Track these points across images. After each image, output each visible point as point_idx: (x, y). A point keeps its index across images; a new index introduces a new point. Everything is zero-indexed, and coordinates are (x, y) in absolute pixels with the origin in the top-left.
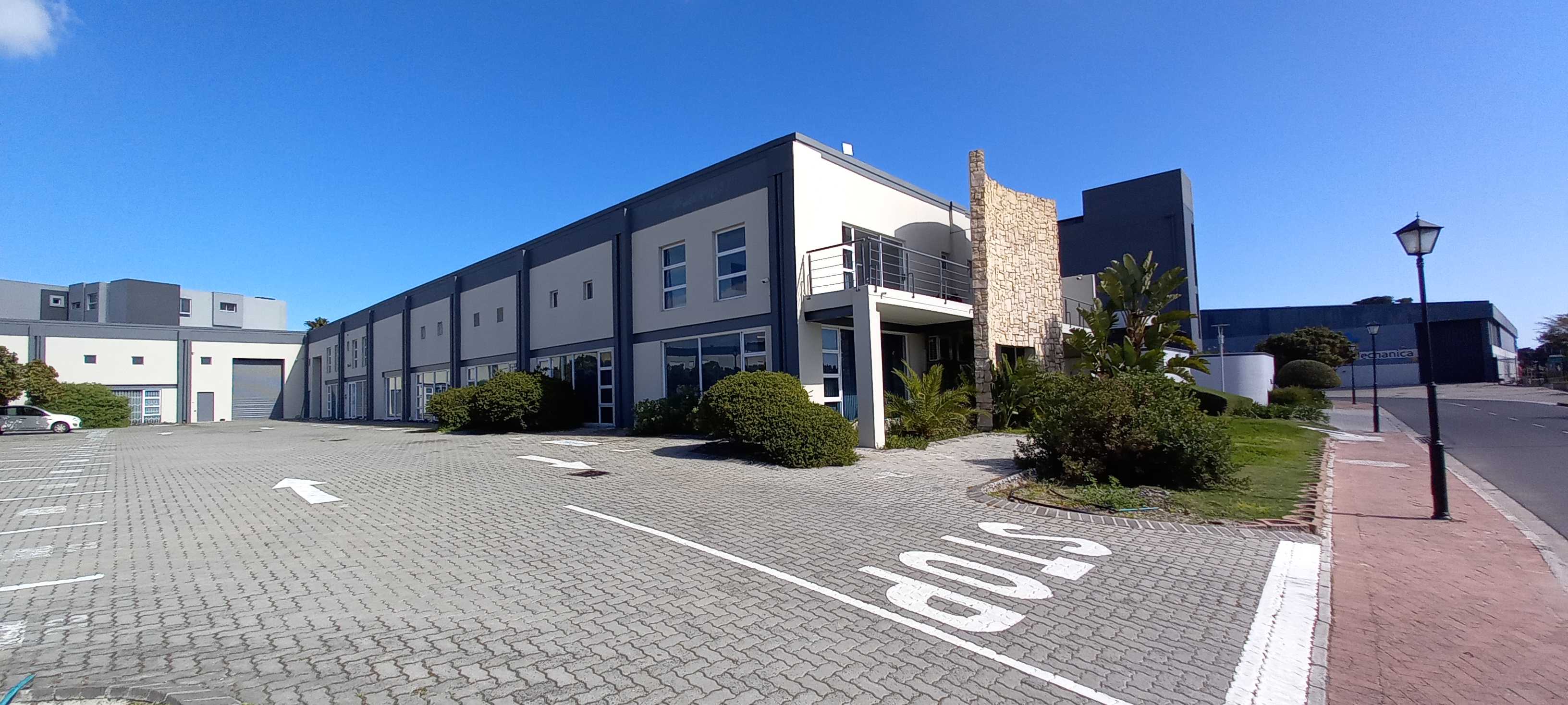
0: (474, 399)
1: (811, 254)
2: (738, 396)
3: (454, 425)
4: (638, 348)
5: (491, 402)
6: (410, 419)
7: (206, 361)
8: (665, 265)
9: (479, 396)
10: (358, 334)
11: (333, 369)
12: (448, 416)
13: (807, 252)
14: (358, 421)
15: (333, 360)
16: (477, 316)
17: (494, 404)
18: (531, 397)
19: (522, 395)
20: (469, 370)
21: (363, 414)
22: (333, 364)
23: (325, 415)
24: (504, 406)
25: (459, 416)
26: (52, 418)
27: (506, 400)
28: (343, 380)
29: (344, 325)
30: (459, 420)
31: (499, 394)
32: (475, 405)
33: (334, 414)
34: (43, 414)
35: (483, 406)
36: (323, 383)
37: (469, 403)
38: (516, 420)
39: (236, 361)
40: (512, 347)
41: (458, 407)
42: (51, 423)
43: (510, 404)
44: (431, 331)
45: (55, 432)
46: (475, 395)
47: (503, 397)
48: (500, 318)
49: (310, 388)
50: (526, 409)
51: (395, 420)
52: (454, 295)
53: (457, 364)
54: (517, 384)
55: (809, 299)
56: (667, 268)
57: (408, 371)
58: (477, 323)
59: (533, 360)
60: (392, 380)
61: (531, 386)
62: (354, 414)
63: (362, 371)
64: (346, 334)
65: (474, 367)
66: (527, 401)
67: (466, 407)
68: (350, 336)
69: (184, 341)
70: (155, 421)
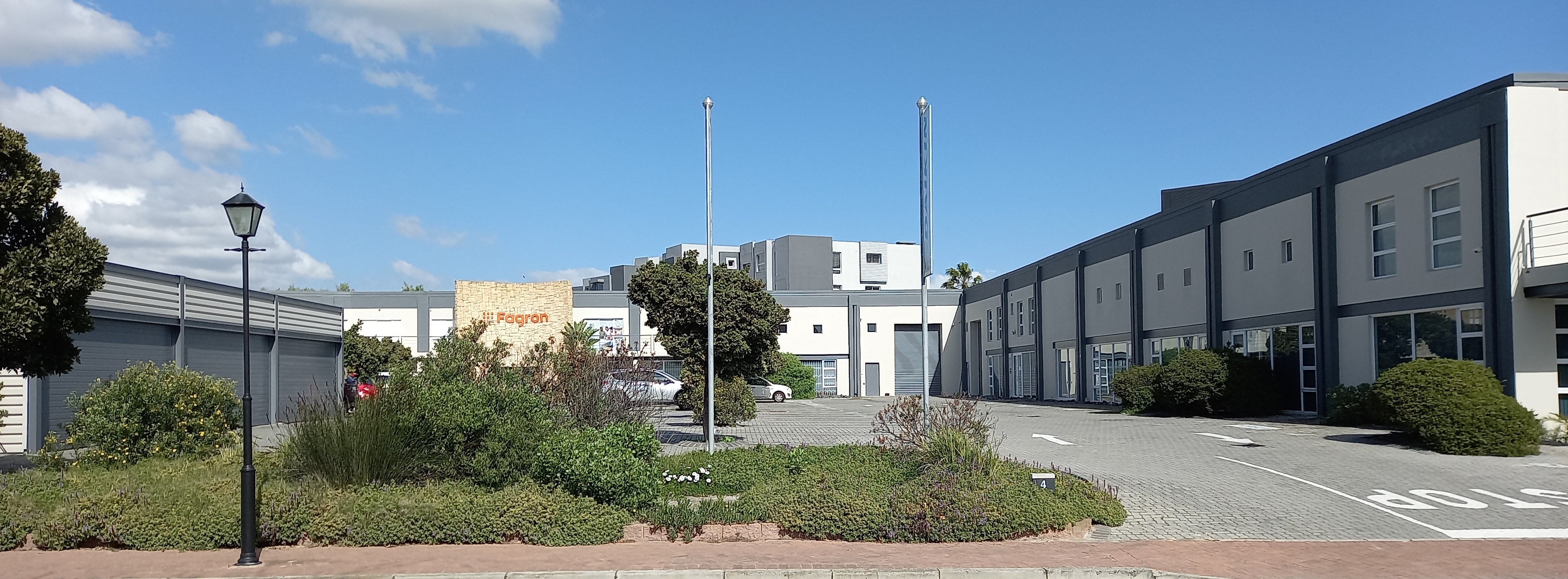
0: (1158, 380)
1: (1532, 218)
2: (1401, 384)
3: (1139, 407)
4: (1343, 322)
5: (1175, 383)
6: (1086, 401)
7: (872, 328)
8: (1375, 224)
9: (1164, 377)
10: (1022, 295)
11: (995, 336)
12: (1132, 397)
13: (1528, 217)
14: (1026, 400)
15: (994, 325)
16: (1160, 278)
17: (1178, 385)
18: (1217, 379)
19: (1207, 376)
20: (1153, 343)
21: (1032, 392)
22: (994, 331)
23: (986, 392)
24: (1189, 387)
25: (1143, 397)
26: (774, 388)
27: (1190, 381)
28: (1007, 350)
29: (1006, 283)
30: (1143, 402)
31: (1184, 374)
32: (1160, 385)
33: (996, 392)
34: (766, 384)
35: (1167, 387)
36: (984, 353)
37: (1153, 383)
38: (1202, 403)
39: (898, 327)
40: (1202, 318)
41: (1142, 388)
42: (772, 392)
43: (1195, 385)
44: (1108, 294)
45: (776, 401)
46: (1159, 375)
47: (1187, 378)
48: (1187, 280)
49: (968, 359)
50: (1211, 392)
51: (1068, 401)
52: (1135, 252)
53: (1140, 335)
54: (1202, 364)
55: (1528, 272)
56: (1376, 228)
57: (1083, 341)
58: (1161, 286)
59: (1225, 333)
60: (1064, 352)
61: (1218, 366)
62: (1020, 393)
63: (1029, 339)
64: (1009, 293)
65: (1158, 339)
66: (1214, 382)
67: (1150, 387)
68: (1014, 296)
69: (853, 306)
70: (833, 394)
